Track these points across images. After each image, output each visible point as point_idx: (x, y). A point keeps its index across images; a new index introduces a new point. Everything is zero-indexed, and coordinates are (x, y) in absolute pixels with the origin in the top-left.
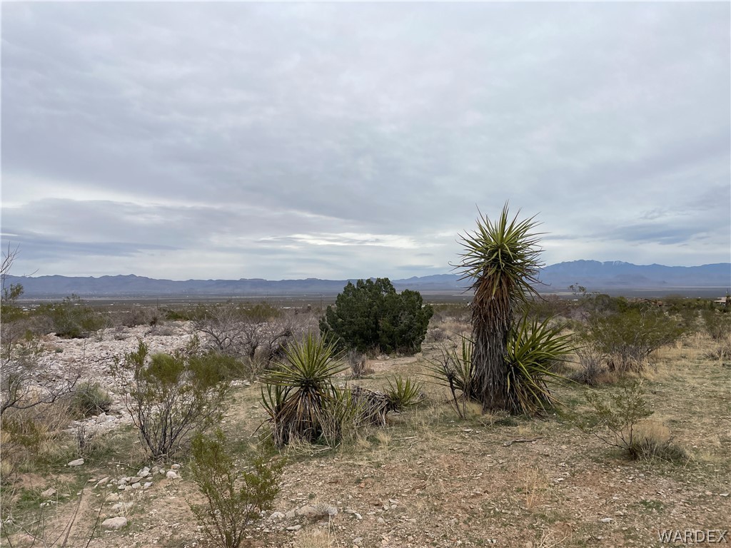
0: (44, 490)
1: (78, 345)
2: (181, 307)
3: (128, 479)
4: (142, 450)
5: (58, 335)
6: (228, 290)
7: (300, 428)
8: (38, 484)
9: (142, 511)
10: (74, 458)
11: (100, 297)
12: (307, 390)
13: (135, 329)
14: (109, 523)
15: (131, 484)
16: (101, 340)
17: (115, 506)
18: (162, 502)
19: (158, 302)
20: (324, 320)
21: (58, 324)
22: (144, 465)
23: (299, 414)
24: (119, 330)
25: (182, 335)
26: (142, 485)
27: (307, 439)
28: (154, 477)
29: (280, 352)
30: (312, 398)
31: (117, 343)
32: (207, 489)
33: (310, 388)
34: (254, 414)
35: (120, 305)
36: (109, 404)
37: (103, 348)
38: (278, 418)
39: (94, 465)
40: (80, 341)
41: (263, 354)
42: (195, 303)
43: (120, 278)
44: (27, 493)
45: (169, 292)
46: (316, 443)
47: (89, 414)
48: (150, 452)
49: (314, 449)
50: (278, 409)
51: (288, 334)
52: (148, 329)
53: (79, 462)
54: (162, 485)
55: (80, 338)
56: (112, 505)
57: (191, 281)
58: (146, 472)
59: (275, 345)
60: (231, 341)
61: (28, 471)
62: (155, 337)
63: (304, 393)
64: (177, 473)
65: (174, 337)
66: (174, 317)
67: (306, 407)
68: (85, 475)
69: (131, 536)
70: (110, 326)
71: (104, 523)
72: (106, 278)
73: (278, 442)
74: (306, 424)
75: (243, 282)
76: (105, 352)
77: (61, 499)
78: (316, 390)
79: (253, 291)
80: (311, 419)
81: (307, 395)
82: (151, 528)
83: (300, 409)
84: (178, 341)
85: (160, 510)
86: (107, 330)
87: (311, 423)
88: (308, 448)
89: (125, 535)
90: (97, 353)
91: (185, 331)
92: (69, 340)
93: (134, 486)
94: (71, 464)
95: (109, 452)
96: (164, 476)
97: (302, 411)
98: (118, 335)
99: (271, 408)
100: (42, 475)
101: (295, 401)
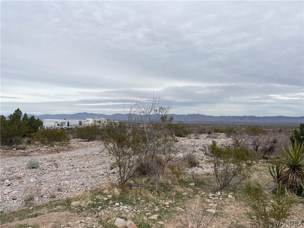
0: (184, 192)
1: (183, 140)
2: (217, 127)
3: (213, 195)
4: (216, 184)
5: (176, 136)
6: (238, 121)
7: (291, 187)
8: (181, 190)
9: (221, 209)
10: (191, 182)
11: (187, 122)
12: (294, 170)
13: (202, 135)
14: (209, 211)
15: (215, 197)
16: (190, 138)
17: (210, 205)
18: (229, 207)
19: (208, 125)
20: (292, 136)
21: (176, 132)
22: (217, 191)
23: (290, 181)
24: (196, 135)
25: (221, 139)
26: (219, 198)
27: (295, 193)
28: (223, 196)
29: (271, 150)
30: (297, 174)
31: (196, 140)
32: (254, 207)
33: (296, 169)
34: (262, 177)
35: (194, 125)
36: (198, 164)
37: (192, 142)
38: (279, 181)
39: (198, 187)
40: (183, 138)
41: (262, 150)
42: (223, 126)
43: (194, 115)
44: (178, 192)
45: (213, 121)
46: (300, 196)
47: (192, 166)
48: (219, 185)
49: (299, 199)
50: (278, 177)
51: (275, 142)
52: (207, 135)
53: (193, 184)
54: (227, 200)
55: (183, 137)
56: (209, 204)
57: (222, 116)
58: (219, 193)
59: (268, 147)
60: (244, 143)
61: (177, 184)
62: (210, 139)
63: (292, 171)
64: (232, 196)
65: (218, 140)
66: (217, 131)
67: (294, 178)
68: (196, 190)
69: (219, 218)
70: (193, 133)
71: (207, 210)
72: (189, 115)
73: (278, 192)
74: (294, 186)
75: (244, 117)
76: (193, 143)
77: (190, 197)
78: (299, 170)
79: (250, 121)
80: (296, 184)
81: (294, 172)
82: (227, 217)
83: (290, 178)
84: (220, 141)
85: (228, 211)
86: (192, 135)
87: (296, 186)
88: (296, 198)
89: (217, 217)
90: (190, 143)
91: (221, 137)
92: (179, 138)
93: (216, 198)
94: (190, 184)
95: (203, 182)
96: (227, 197)
97: (291, 179)
98: (196, 137)
99: (274, 176)
100: (181, 187)
101: (287, 175)
